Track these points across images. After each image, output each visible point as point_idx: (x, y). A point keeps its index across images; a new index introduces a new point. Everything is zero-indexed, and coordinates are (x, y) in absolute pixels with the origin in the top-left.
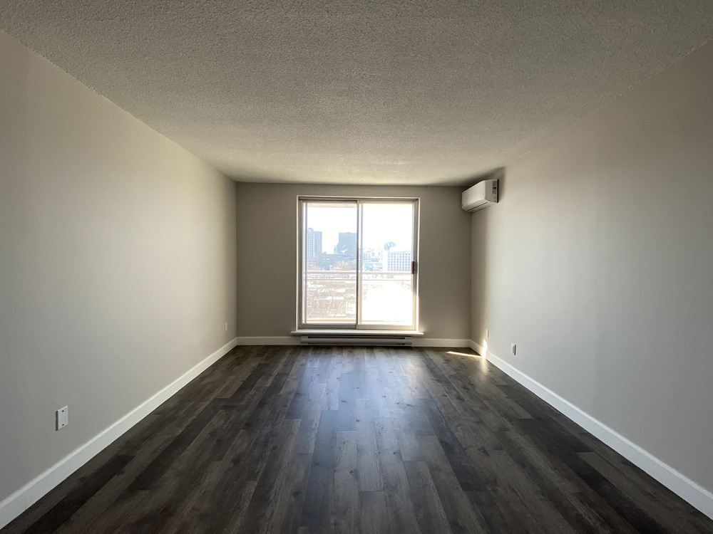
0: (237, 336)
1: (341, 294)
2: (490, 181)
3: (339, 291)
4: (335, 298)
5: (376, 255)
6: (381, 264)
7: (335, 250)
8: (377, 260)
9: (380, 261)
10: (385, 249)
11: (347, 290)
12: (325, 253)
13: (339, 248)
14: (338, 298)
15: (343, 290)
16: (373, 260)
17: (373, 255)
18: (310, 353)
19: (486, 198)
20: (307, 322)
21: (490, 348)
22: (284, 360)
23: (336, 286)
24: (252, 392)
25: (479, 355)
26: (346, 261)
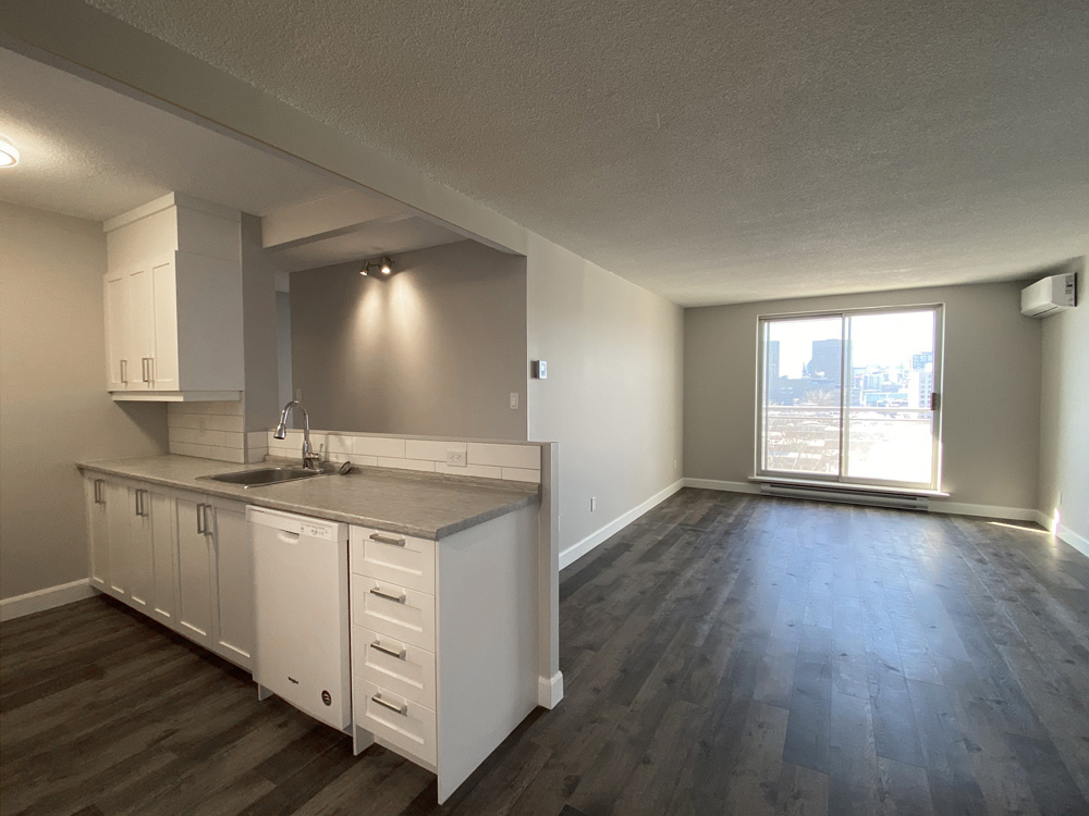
0: (684, 476)
1: (815, 450)
2: (1062, 277)
3: (812, 443)
4: (803, 455)
5: (893, 379)
6: (906, 395)
7: (804, 371)
8: (894, 389)
9: (901, 391)
10: (915, 367)
11: (827, 443)
12: (785, 377)
13: (811, 368)
14: (810, 456)
15: (820, 443)
16: (885, 389)
17: (887, 380)
18: (774, 504)
19: (1053, 302)
20: (769, 469)
21: (1064, 520)
22: (743, 505)
23: (807, 435)
24: (715, 524)
25: (1045, 529)
26: (826, 391)
